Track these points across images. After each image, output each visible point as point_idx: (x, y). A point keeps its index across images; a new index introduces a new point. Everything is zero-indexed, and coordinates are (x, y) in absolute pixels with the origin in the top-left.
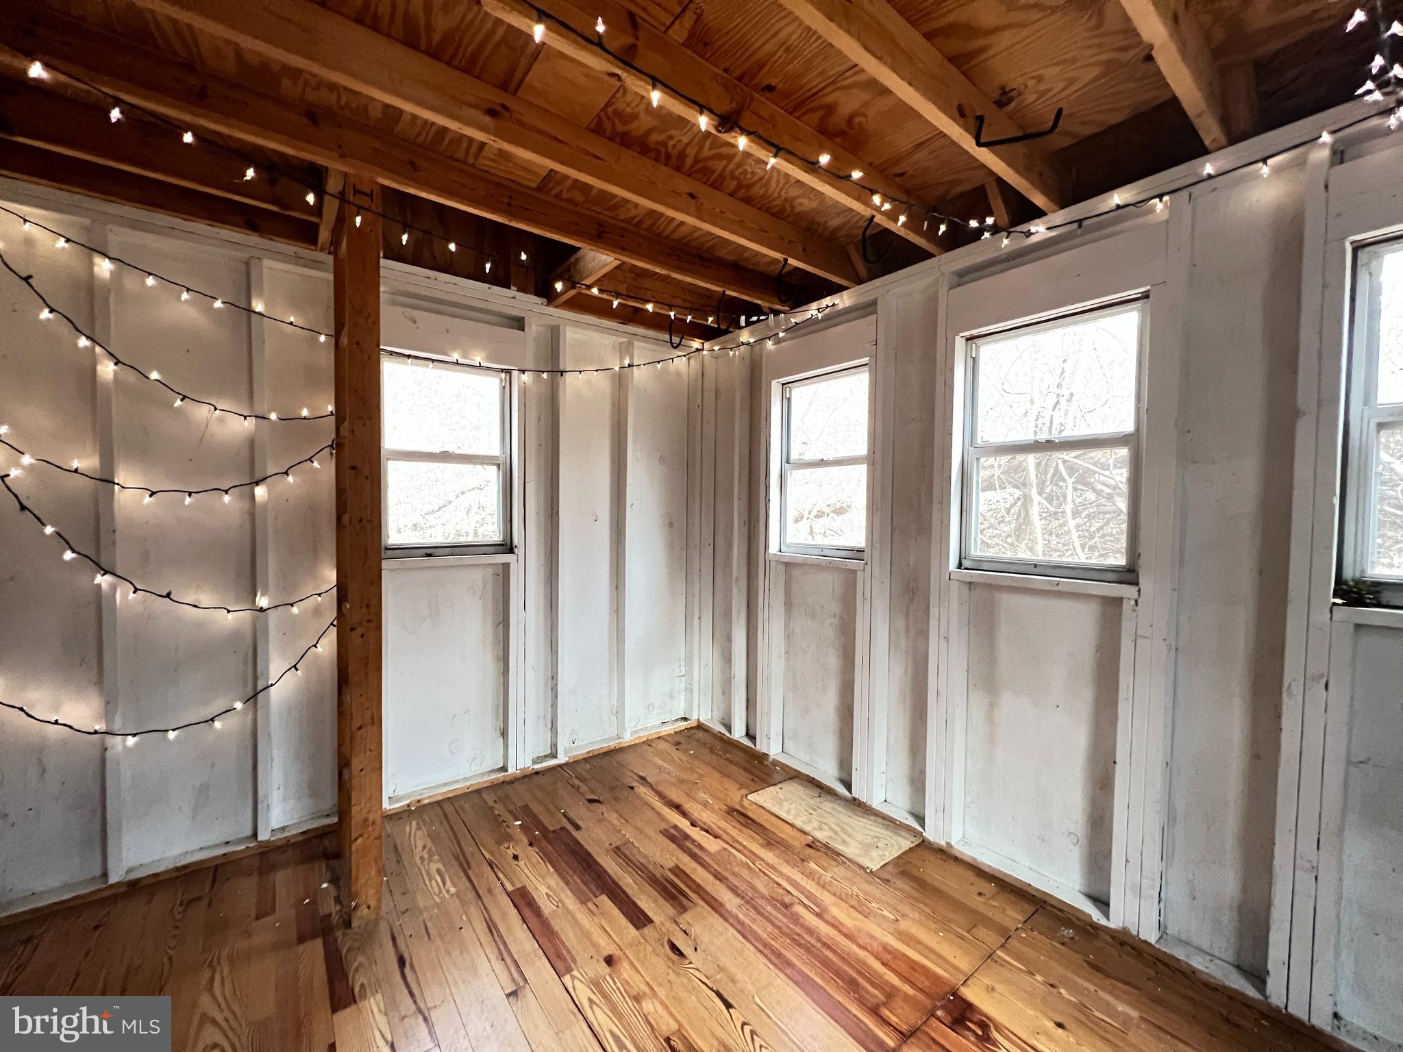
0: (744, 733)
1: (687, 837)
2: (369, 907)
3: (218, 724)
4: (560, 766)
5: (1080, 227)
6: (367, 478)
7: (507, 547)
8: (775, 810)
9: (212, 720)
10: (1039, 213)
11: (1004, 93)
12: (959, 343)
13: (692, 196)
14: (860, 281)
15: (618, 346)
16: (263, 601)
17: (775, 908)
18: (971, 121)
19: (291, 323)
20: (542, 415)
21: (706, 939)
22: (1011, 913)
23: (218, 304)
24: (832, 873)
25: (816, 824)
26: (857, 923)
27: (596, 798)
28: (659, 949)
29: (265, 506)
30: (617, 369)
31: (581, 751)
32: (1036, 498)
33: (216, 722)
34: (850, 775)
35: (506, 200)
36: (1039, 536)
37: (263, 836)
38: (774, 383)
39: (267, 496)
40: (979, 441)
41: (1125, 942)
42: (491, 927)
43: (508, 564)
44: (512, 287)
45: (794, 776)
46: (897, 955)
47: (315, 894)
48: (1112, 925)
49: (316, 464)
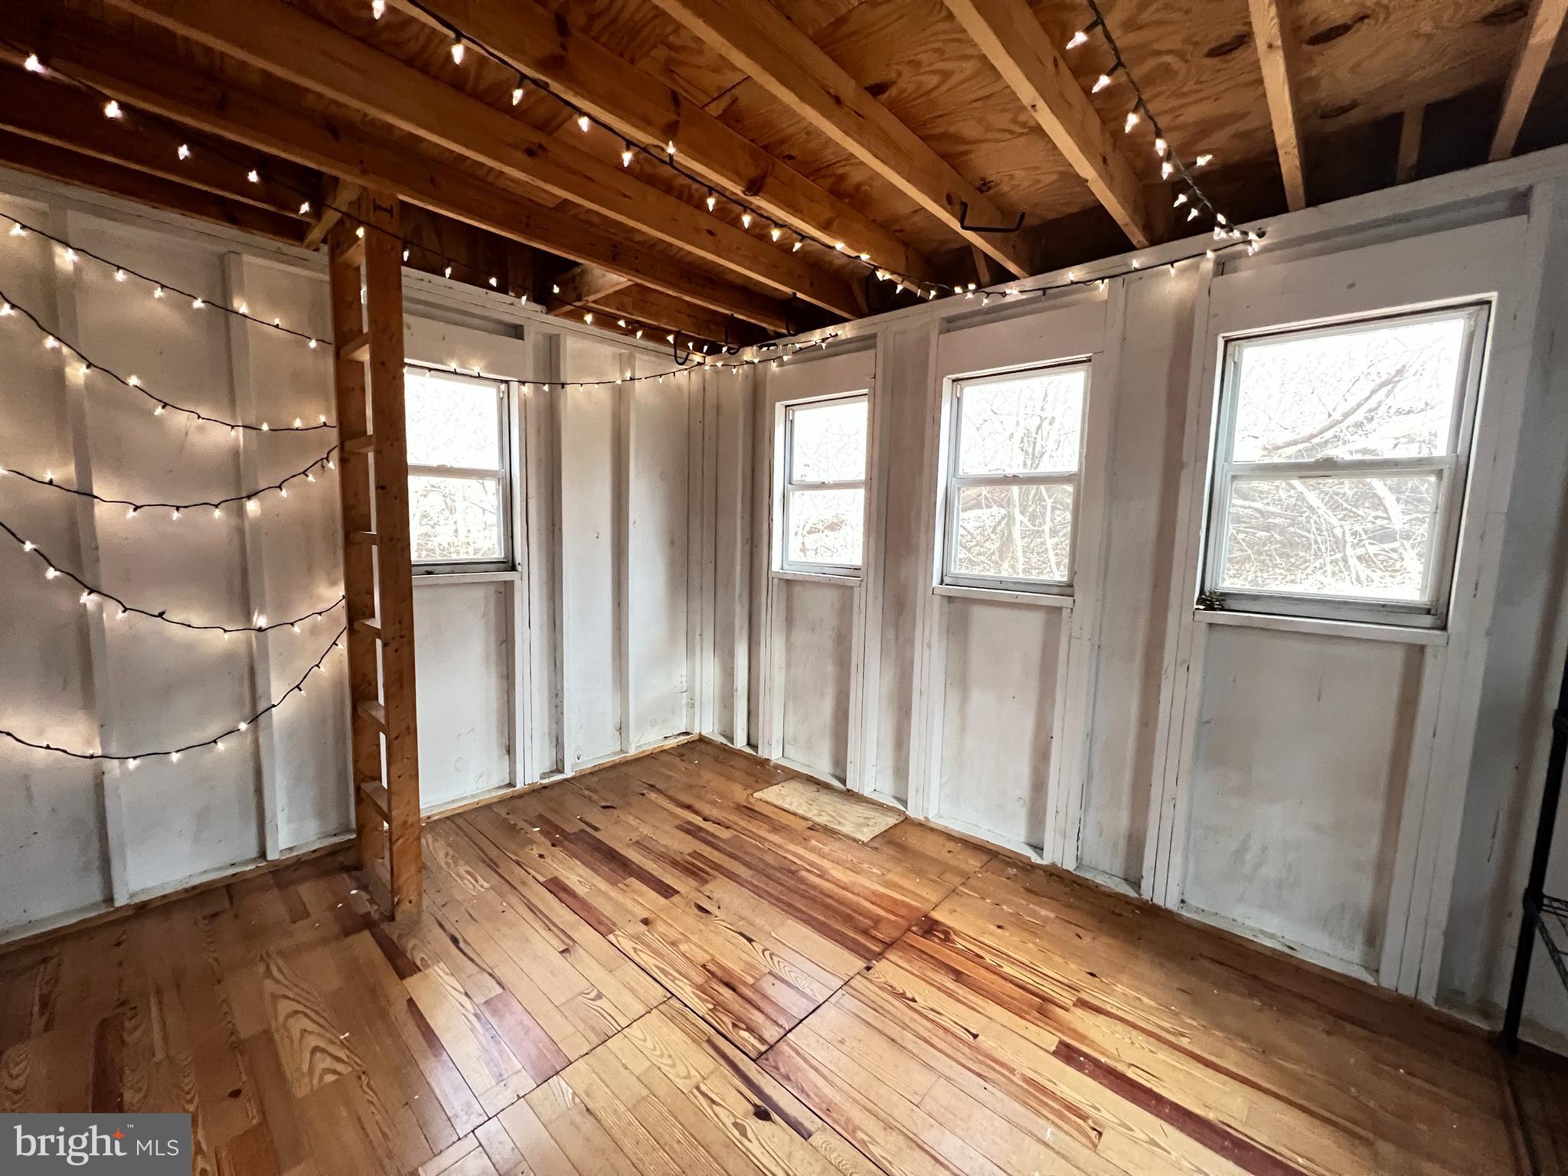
0: (745, 743)
1: (701, 829)
2: (410, 902)
3: (221, 746)
4: (566, 780)
5: (1044, 294)
6: (396, 498)
7: (509, 564)
8: (779, 803)
9: (215, 741)
10: (1013, 278)
11: (984, 184)
12: (947, 382)
13: (710, 233)
14: (861, 315)
15: (618, 357)
16: (260, 621)
17: (781, 873)
18: (958, 207)
19: (277, 326)
20: (542, 427)
21: (728, 900)
22: (972, 862)
23: (198, 304)
24: (830, 847)
25: (815, 812)
26: (852, 879)
27: (609, 804)
28: (688, 910)
29: (257, 524)
30: (619, 382)
31: (588, 763)
32: (1019, 517)
33: (219, 743)
34: (845, 771)
35: (525, 220)
36: (1020, 554)
37: (272, 856)
38: (778, 405)
39: (260, 512)
40: (961, 473)
41: (1054, 874)
42: (532, 908)
43: (512, 583)
44: (511, 293)
45: (793, 776)
46: (882, 896)
47: (347, 900)
48: (1044, 863)
49: (311, 478)
